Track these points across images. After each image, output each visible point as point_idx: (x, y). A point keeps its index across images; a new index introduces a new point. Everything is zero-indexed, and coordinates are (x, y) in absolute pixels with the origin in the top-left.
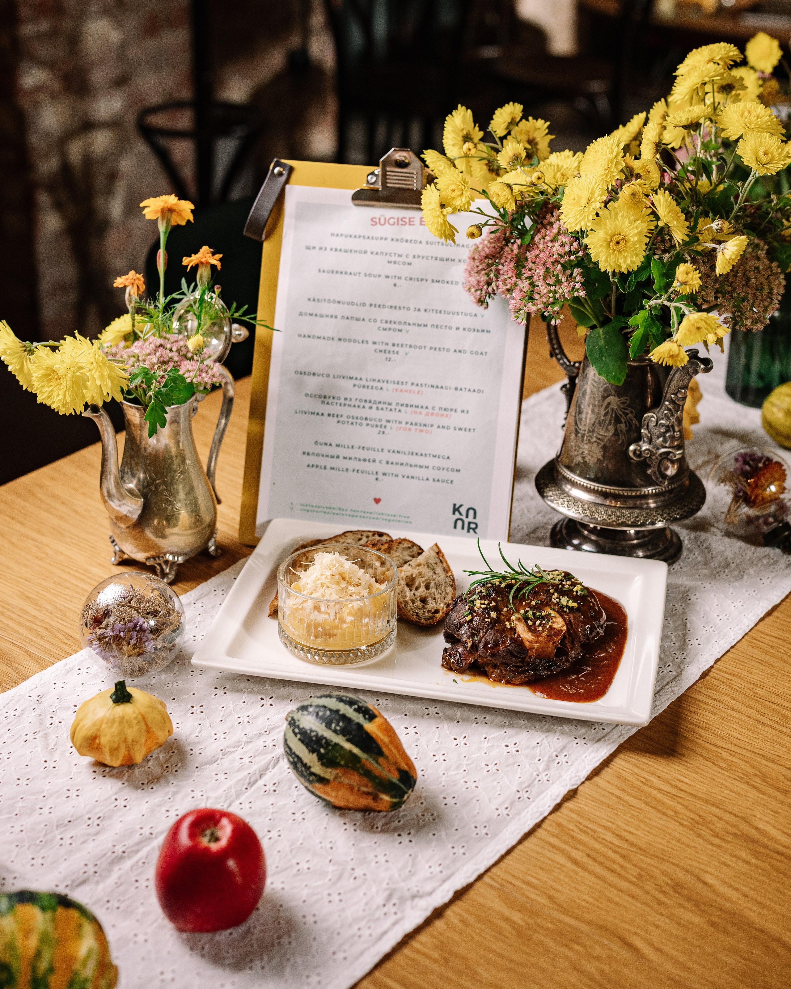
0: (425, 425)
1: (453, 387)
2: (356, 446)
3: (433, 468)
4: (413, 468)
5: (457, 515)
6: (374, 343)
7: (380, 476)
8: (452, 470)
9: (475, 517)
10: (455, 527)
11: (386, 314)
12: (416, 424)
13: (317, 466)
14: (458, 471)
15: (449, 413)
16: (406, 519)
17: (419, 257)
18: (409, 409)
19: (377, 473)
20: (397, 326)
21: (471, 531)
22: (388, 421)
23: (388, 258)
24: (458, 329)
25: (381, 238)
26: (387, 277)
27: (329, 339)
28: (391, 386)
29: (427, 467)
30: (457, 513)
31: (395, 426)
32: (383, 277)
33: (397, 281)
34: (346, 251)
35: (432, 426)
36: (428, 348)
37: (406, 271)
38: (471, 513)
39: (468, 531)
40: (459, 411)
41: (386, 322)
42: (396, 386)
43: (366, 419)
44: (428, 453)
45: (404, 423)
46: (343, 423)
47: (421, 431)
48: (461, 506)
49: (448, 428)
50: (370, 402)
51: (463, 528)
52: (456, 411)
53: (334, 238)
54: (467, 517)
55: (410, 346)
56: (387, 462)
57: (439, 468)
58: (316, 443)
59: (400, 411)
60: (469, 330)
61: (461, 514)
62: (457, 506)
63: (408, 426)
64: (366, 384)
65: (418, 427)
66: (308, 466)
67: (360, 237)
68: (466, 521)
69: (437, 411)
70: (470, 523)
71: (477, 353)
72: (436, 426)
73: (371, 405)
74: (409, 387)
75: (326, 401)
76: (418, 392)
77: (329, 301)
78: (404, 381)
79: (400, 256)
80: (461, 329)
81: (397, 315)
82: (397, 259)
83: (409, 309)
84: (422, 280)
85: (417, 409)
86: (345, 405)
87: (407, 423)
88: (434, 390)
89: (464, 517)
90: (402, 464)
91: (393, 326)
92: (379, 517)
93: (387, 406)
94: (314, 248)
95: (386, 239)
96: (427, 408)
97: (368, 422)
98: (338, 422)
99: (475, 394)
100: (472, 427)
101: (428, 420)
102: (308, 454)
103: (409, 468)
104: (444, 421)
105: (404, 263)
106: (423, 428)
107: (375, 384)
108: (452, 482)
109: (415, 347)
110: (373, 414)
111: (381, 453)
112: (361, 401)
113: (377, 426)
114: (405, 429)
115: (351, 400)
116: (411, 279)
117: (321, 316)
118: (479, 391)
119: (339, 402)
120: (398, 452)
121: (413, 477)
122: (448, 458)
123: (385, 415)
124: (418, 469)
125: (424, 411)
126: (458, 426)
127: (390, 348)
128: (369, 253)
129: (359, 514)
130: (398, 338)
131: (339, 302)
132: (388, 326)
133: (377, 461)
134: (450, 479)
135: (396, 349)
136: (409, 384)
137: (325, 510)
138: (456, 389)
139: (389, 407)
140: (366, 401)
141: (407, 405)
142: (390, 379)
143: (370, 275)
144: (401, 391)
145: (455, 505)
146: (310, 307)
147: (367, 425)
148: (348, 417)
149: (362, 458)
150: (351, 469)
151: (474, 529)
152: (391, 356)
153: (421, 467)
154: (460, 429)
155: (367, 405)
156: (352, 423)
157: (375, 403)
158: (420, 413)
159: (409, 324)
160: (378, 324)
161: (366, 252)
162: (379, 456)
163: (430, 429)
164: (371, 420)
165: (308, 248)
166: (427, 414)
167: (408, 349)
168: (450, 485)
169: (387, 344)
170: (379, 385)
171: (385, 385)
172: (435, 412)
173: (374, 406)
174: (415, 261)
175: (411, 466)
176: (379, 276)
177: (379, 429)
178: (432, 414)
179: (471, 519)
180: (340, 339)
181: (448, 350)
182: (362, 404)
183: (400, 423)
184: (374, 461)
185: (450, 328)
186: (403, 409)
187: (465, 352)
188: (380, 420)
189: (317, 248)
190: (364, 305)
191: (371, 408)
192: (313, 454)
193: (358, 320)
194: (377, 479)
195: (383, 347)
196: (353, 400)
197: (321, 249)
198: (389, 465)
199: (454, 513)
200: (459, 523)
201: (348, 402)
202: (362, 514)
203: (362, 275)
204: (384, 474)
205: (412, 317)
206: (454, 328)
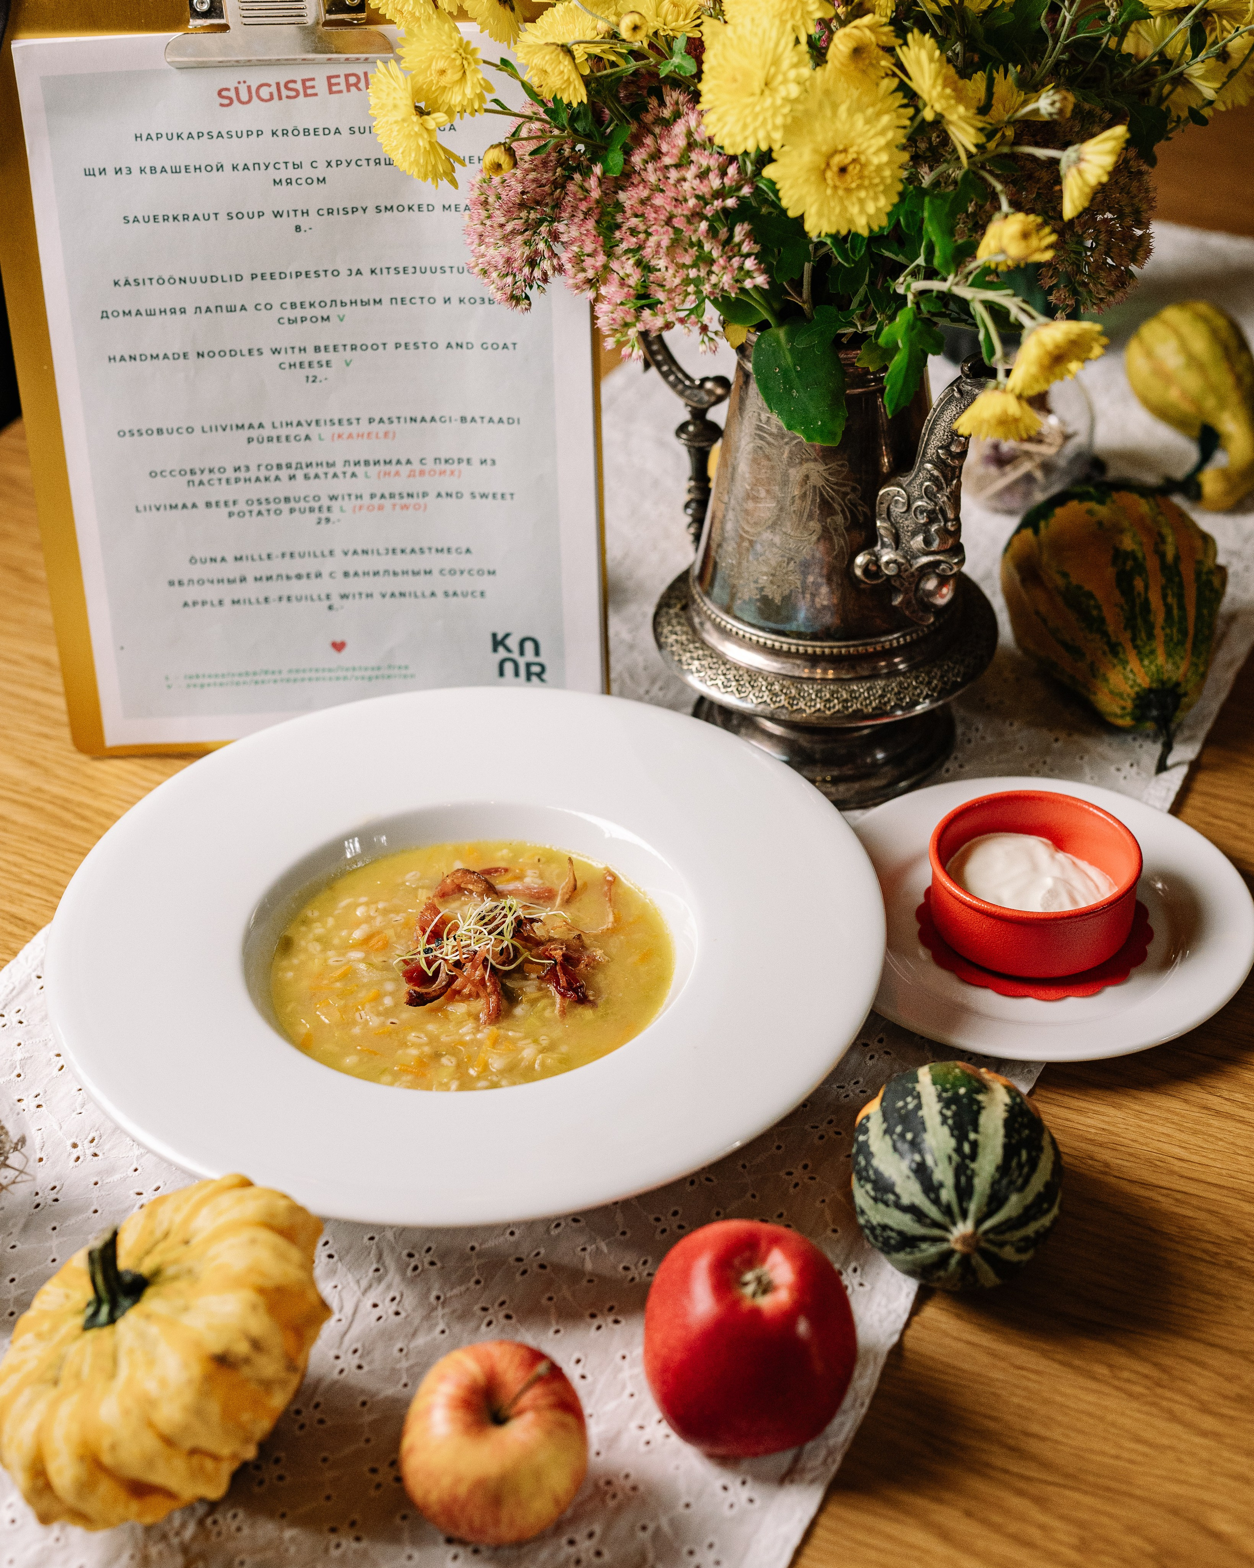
0: (410, 495)
1: (457, 416)
2: (276, 552)
3: (441, 572)
4: (400, 578)
5: (502, 653)
6: (276, 351)
7: (335, 600)
8: (480, 572)
9: (537, 653)
10: (501, 673)
11: (290, 290)
12: (392, 496)
13: (204, 603)
14: (492, 573)
15: (455, 466)
16: (403, 672)
17: (339, 163)
18: (372, 470)
19: (328, 597)
20: (318, 312)
21: (534, 679)
22: (333, 498)
23: (272, 173)
24: (447, 301)
25: (249, 133)
26: (277, 214)
27: (176, 357)
28: (326, 431)
29: (428, 572)
30: (501, 649)
31: (348, 504)
32: (269, 214)
33: (300, 220)
34: (176, 171)
35: (425, 495)
36: (390, 346)
37: (317, 197)
38: (529, 646)
39: (528, 679)
40: (476, 461)
41: (293, 305)
42: (337, 429)
43: (287, 500)
44: (425, 546)
45: (366, 497)
46: (241, 514)
47: (405, 507)
48: (507, 636)
49: (459, 495)
50: (289, 466)
51: (517, 674)
52: (469, 461)
53: (144, 144)
54: (522, 653)
55: (353, 348)
56: (346, 574)
57: (452, 572)
58: (193, 561)
59: (354, 475)
60: (473, 301)
61: (508, 650)
62: (500, 637)
63: (377, 501)
64: (274, 433)
65: (397, 500)
66: (186, 604)
67: (200, 135)
68: (522, 662)
69: (430, 465)
70: (528, 665)
71: (495, 346)
72: (433, 494)
73: (292, 472)
74: (364, 427)
75: (197, 478)
76: (386, 434)
77: (161, 281)
78: (353, 417)
79: (297, 166)
80: (455, 300)
81: (314, 290)
82: (293, 174)
83: (336, 273)
84: (354, 210)
85: (388, 468)
86: (237, 480)
87: (372, 496)
88: (417, 425)
89: (515, 655)
90: (376, 574)
91: (308, 312)
92: (349, 674)
93: (325, 469)
94: (103, 171)
95: (259, 133)
96: (409, 462)
97: (292, 504)
98: (231, 514)
99: (504, 427)
100: (507, 491)
101: (417, 485)
102: (180, 583)
103: (392, 577)
104: (448, 484)
105: (309, 181)
106: (406, 501)
107: (293, 431)
108: (482, 594)
109: (364, 347)
110: (301, 487)
111: (329, 559)
112: (269, 467)
113: (312, 510)
114: (370, 508)
115: (248, 468)
116: (330, 212)
117: (151, 313)
118: (511, 421)
119: (224, 477)
120: (365, 552)
121: (402, 595)
122: (468, 551)
123: (323, 487)
124: (410, 578)
125: (404, 469)
126: (478, 490)
127: (310, 356)
128: (228, 167)
129: (307, 675)
130: (324, 334)
131: (183, 281)
132: (298, 313)
133: (325, 575)
134: (479, 589)
135: (323, 356)
136: (364, 422)
137: (236, 679)
138: (463, 419)
139: (331, 471)
140: (279, 466)
141: (367, 463)
142: (322, 417)
143: (240, 215)
144: (350, 436)
145: (494, 636)
146: (123, 299)
147: (292, 511)
148: (249, 502)
149: (293, 574)
150: (273, 596)
151: (539, 675)
152: (316, 371)
153: (415, 573)
154: (484, 496)
155: (284, 474)
156: (260, 513)
157: (299, 466)
158: (397, 473)
159: (343, 304)
160: (277, 312)
161: (220, 168)
162: (328, 565)
163: (421, 501)
164: (297, 501)
165: (89, 173)
166: (411, 474)
167: (349, 354)
168: (479, 599)
169: (303, 350)
170: (302, 431)
171: (313, 431)
172: (426, 468)
173: (300, 474)
174: (330, 173)
175: (395, 574)
176: (261, 214)
177: (316, 514)
178: (422, 473)
179: (530, 656)
180: (200, 355)
181: (434, 345)
182: (274, 473)
183: (359, 497)
184: (319, 575)
185: (432, 301)
186: (360, 470)
187: (470, 346)
188: (317, 498)
189: (110, 172)
190: (239, 278)
191: (292, 477)
192: (191, 581)
193: (231, 310)
194: (330, 608)
195: (297, 357)
196: (253, 468)
197: (118, 171)
198: (351, 579)
199: (495, 650)
200: (509, 667)
201: (242, 475)
202: (313, 675)
203: (222, 216)
204: (344, 596)
205: (346, 287)
206: (440, 301)
